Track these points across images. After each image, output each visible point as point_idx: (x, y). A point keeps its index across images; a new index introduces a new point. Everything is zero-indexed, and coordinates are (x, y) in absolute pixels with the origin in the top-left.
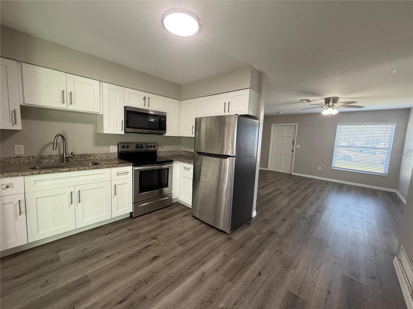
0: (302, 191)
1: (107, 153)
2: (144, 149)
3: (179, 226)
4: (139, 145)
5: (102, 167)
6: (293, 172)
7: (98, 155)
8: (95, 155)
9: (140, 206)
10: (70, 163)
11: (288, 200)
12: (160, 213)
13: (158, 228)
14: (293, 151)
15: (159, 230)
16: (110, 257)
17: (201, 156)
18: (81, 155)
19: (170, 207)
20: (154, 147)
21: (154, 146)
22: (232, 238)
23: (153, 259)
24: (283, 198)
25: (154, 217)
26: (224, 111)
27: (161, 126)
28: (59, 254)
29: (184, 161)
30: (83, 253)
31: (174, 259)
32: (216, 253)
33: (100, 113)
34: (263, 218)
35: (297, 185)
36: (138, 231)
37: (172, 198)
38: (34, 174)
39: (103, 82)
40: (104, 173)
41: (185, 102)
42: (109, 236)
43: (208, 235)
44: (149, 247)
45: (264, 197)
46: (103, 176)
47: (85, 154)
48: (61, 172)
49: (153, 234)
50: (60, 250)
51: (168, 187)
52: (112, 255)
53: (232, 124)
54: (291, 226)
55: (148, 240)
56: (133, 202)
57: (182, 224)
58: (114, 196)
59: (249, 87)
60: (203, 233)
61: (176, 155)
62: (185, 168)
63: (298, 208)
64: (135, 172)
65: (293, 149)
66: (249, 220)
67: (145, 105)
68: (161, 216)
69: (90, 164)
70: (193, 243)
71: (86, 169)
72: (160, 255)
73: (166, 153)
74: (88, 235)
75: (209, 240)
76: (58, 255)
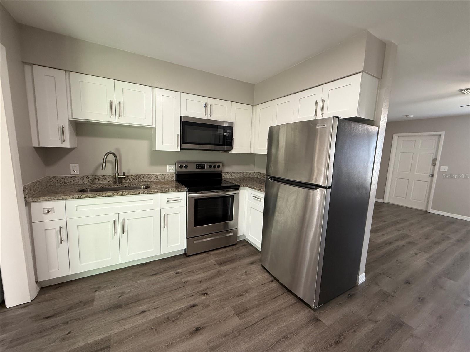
0: (454, 244)
1: (163, 174)
2: (207, 169)
3: (240, 279)
4: (200, 165)
5: (150, 191)
6: (431, 209)
7: (153, 176)
8: (150, 176)
9: (195, 242)
10: (122, 185)
11: (427, 259)
12: (220, 253)
13: (212, 277)
14: (432, 175)
15: (213, 281)
16: (145, 314)
17: (277, 183)
18: (135, 176)
19: (234, 247)
20: (219, 167)
21: (218, 165)
22: (320, 319)
23: (194, 331)
24: (416, 254)
25: (212, 259)
26: (314, 115)
27: (226, 140)
28: (97, 293)
29: (253, 188)
30: (119, 299)
31: (223, 339)
32: (291, 344)
33: (152, 127)
34: (380, 289)
35: (442, 232)
36: (188, 277)
37: (237, 235)
38: (75, 198)
39: (156, 88)
40: (152, 200)
41: (259, 107)
42: (154, 278)
43: (282, 304)
44: (194, 308)
45: (379, 247)
46: (151, 203)
47: (139, 175)
48: (104, 197)
49: (204, 286)
50: (99, 289)
51: (232, 220)
52: (148, 311)
53: (327, 134)
54: (440, 317)
55: (195, 294)
56: (187, 237)
57: (245, 276)
58: (164, 229)
59: (362, 69)
60: (274, 300)
61: (246, 178)
62: (255, 197)
63: (450, 279)
64: (189, 199)
65: (433, 171)
66: (353, 287)
67: (206, 114)
68: (221, 258)
69: (142, 187)
70: (256, 315)
71: (130, 194)
72: (205, 325)
73: (233, 174)
74: (132, 273)
75: (282, 315)
76: (95, 295)
